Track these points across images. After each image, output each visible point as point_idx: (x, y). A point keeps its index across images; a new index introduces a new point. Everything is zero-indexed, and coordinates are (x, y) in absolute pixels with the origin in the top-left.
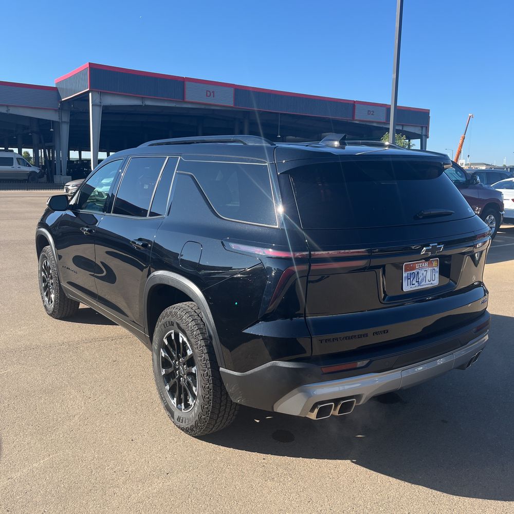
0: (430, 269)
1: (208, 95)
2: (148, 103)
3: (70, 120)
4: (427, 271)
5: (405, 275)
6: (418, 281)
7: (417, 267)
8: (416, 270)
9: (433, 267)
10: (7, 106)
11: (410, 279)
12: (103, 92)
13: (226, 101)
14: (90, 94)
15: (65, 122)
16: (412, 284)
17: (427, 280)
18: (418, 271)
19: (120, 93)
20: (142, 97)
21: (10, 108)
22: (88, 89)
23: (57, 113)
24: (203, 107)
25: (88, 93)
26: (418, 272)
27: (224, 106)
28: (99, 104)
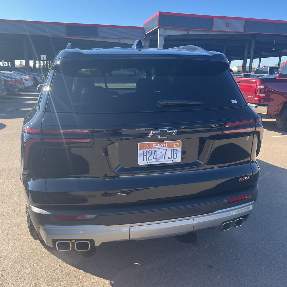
0: (170, 148)
1: (227, 26)
2: (191, 33)
3: (150, 45)
4: (166, 150)
5: (140, 152)
6: (156, 158)
7: (154, 147)
8: (153, 149)
9: (174, 147)
10: (119, 39)
11: (146, 155)
12: (166, 28)
13: (239, 29)
14: (159, 29)
15: (147, 46)
16: (149, 160)
17: (167, 158)
18: (155, 149)
19: (175, 28)
20: (188, 30)
21: (121, 40)
22: (158, 27)
23: (143, 41)
24: (223, 33)
25: (157, 29)
26: (155, 151)
27: (238, 32)
28: (163, 35)
